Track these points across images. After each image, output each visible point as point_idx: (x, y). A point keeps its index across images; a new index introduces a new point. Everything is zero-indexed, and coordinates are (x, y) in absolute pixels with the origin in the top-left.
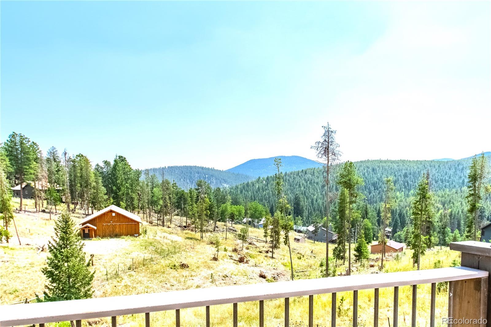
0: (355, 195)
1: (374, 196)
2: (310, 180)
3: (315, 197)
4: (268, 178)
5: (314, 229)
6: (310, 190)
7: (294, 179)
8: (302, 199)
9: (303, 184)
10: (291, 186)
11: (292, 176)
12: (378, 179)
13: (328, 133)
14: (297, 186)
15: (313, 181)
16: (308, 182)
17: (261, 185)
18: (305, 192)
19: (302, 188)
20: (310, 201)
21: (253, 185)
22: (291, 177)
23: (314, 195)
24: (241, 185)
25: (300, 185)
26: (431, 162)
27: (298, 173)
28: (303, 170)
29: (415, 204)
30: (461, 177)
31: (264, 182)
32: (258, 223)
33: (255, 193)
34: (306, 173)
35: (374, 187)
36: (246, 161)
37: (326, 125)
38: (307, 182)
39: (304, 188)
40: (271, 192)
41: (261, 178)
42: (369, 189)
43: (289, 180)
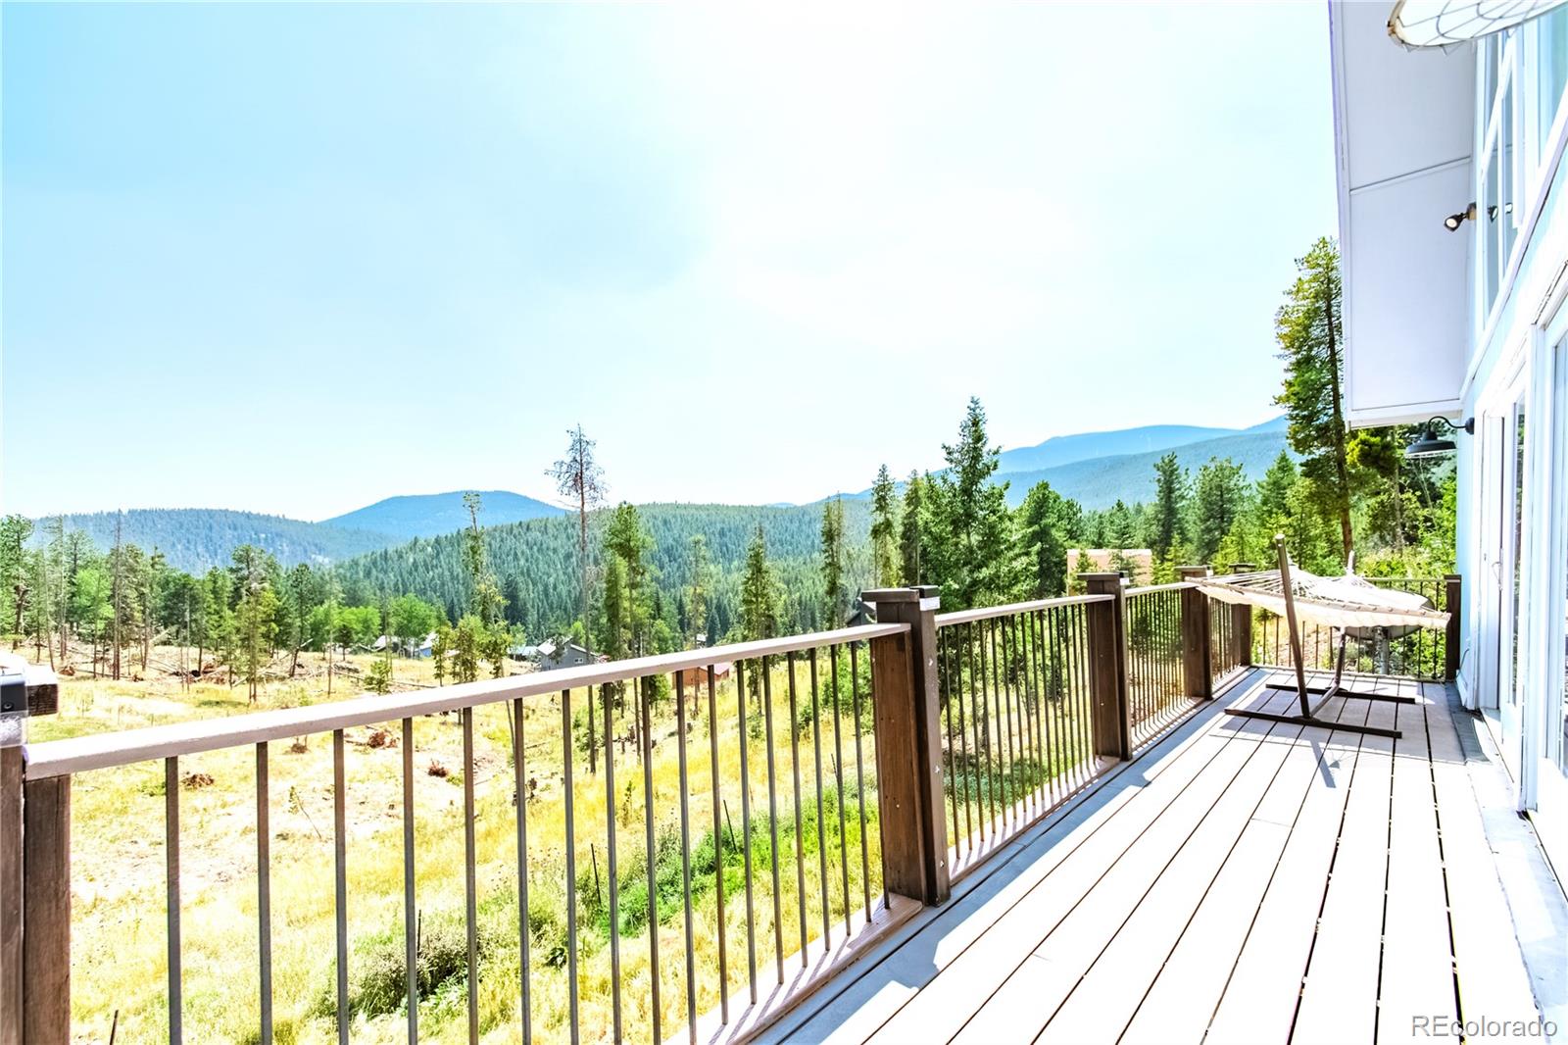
0: (641, 571)
1: (669, 573)
2: (538, 545)
3: (552, 580)
4: (437, 541)
5: (554, 648)
6: (540, 566)
7: (502, 541)
8: (521, 586)
9: (523, 553)
10: (495, 557)
11: (497, 535)
12: (674, 539)
13: (580, 445)
14: (511, 558)
15: (544, 546)
16: (535, 549)
17: (420, 557)
18: (528, 570)
19: (522, 562)
20: (541, 588)
21: (401, 557)
22: (494, 538)
23: (549, 576)
24: (366, 557)
25: (516, 554)
26: (762, 508)
27: (512, 529)
28: (521, 523)
29: (746, 583)
30: (808, 536)
31: (429, 549)
32: (417, 645)
33: (405, 574)
34: (528, 528)
35: (669, 557)
36: (378, 500)
37: (575, 429)
38: (531, 548)
39: (527, 560)
40: (447, 573)
41: (422, 541)
42: (660, 561)
43: (490, 545)
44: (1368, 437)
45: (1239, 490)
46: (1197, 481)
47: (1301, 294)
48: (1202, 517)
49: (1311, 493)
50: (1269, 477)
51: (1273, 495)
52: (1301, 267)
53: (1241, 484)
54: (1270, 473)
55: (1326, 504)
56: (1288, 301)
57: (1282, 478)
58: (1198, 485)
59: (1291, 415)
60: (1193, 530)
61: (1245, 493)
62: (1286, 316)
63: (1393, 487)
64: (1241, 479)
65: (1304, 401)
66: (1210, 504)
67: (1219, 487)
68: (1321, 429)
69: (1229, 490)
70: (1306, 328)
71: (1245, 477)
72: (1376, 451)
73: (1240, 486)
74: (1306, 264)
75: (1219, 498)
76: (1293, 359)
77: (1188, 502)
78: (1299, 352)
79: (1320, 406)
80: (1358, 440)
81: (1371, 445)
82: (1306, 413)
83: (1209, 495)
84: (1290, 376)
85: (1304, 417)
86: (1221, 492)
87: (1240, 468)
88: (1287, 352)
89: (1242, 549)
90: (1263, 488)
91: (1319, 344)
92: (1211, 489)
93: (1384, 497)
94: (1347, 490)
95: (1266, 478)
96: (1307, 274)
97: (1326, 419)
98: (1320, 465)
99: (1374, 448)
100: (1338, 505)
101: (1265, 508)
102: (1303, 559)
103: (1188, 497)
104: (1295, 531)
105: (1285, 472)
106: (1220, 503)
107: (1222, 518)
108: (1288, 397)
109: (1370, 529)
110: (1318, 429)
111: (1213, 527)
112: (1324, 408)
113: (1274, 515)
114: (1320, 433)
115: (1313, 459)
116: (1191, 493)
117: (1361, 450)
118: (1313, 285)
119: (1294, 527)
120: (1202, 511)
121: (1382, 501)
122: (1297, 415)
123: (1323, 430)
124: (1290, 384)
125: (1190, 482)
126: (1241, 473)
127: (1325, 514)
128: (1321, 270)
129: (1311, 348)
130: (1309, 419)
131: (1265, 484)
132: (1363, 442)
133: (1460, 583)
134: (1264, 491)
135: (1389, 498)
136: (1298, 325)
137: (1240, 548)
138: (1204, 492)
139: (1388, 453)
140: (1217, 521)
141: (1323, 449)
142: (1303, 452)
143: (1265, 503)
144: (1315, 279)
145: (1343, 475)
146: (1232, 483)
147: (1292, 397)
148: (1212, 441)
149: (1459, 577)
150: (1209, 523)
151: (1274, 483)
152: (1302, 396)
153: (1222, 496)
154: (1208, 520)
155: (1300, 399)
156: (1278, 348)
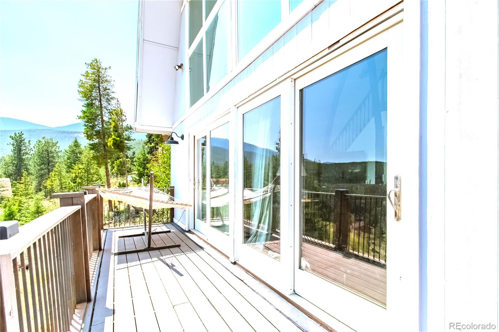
44: (115, 137)
45: (56, 152)
46: (35, 147)
47: (88, 77)
48: (38, 163)
49: (94, 156)
50: (70, 148)
51: (72, 156)
52: (88, 67)
53: (57, 150)
54: (70, 147)
55: (99, 161)
56: (83, 78)
57: (76, 150)
58: (36, 148)
59: (85, 124)
60: (32, 170)
61: (60, 154)
62: (82, 84)
63: (124, 156)
64: (57, 148)
65: (90, 120)
66: (43, 158)
67: (47, 151)
68: (97, 132)
69: (52, 152)
70: (91, 91)
71: (59, 147)
72: (118, 143)
73: (57, 151)
74: (90, 66)
75: (47, 155)
76: (86, 102)
77: (30, 156)
78: (87, 100)
79: (96, 123)
80: (112, 138)
81: (117, 141)
82: (91, 125)
83: (42, 154)
84: (85, 109)
85: (90, 126)
86: (48, 153)
87: (57, 143)
88: (83, 99)
89: (61, 178)
90: (67, 153)
91: (96, 99)
92: (43, 151)
93: (121, 160)
94: (107, 156)
95: (69, 149)
96: (90, 71)
97: (99, 129)
98: (97, 146)
99: (118, 142)
100: (104, 161)
101: (69, 161)
102: (89, 182)
103: (30, 154)
104: (85, 171)
105: (76, 147)
106: (48, 158)
107: (49, 164)
108: (84, 117)
109: (117, 170)
110: (96, 132)
111: (44, 168)
112: (98, 124)
113: (77, 164)
114: (97, 133)
115: (94, 143)
116: (32, 152)
117: (113, 142)
118: (93, 75)
119: (85, 169)
120: (38, 161)
121: (121, 161)
122: (88, 125)
123: (98, 132)
124: (84, 112)
125: (32, 146)
126: (57, 145)
127: (99, 165)
128: (95, 71)
129: (92, 100)
130: (93, 127)
131: (68, 151)
132: (114, 139)
133: (174, 189)
134: (68, 154)
135: (123, 160)
136: (87, 89)
137: (59, 177)
138: (39, 152)
139: (122, 144)
140: (46, 166)
141: (97, 140)
142: (90, 140)
143: (68, 159)
144: (93, 74)
145: (106, 151)
146: (53, 149)
147: (86, 117)
148: (39, 130)
149: (174, 187)
150: (42, 166)
151: (73, 151)
152: (90, 118)
153: (48, 154)
154: (41, 165)
155: (89, 119)
156: (79, 96)
